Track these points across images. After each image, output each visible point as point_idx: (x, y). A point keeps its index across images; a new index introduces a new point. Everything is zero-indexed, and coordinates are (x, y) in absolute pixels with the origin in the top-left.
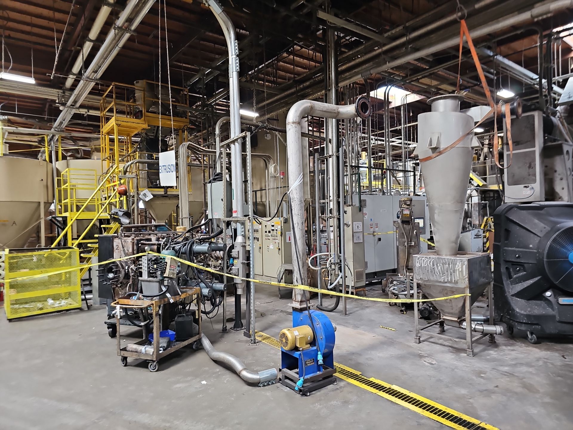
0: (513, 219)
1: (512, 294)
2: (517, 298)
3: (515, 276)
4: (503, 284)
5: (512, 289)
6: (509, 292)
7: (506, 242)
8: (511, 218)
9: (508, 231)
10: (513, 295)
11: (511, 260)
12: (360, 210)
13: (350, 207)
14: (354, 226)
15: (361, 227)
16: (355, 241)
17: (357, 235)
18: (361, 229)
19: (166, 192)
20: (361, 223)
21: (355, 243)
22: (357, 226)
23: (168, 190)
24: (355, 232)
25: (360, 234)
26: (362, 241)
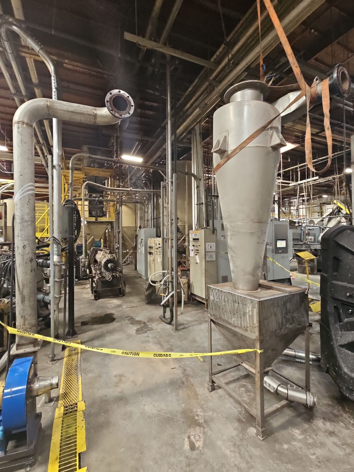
0: (344, 245)
1: (340, 343)
2: (347, 351)
3: (346, 320)
4: (329, 328)
5: (341, 337)
6: (337, 340)
7: (334, 273)
8: (341, 243)
9: (337, 260)
10: (342, 346)
11: (340, 298)
12: (213, 233)
13: (203, 230)
14: (207, 246)
15: (215, 247)
16: (207, 260)
17: (209, 254)
18: (214, 249)
19: (96, 220)
20: (214, 244)
21: (207, 261)
22: (210, 246)
23: (98, 218)
24: (207, 252)
25: (213, 253)
26: (214, 259)
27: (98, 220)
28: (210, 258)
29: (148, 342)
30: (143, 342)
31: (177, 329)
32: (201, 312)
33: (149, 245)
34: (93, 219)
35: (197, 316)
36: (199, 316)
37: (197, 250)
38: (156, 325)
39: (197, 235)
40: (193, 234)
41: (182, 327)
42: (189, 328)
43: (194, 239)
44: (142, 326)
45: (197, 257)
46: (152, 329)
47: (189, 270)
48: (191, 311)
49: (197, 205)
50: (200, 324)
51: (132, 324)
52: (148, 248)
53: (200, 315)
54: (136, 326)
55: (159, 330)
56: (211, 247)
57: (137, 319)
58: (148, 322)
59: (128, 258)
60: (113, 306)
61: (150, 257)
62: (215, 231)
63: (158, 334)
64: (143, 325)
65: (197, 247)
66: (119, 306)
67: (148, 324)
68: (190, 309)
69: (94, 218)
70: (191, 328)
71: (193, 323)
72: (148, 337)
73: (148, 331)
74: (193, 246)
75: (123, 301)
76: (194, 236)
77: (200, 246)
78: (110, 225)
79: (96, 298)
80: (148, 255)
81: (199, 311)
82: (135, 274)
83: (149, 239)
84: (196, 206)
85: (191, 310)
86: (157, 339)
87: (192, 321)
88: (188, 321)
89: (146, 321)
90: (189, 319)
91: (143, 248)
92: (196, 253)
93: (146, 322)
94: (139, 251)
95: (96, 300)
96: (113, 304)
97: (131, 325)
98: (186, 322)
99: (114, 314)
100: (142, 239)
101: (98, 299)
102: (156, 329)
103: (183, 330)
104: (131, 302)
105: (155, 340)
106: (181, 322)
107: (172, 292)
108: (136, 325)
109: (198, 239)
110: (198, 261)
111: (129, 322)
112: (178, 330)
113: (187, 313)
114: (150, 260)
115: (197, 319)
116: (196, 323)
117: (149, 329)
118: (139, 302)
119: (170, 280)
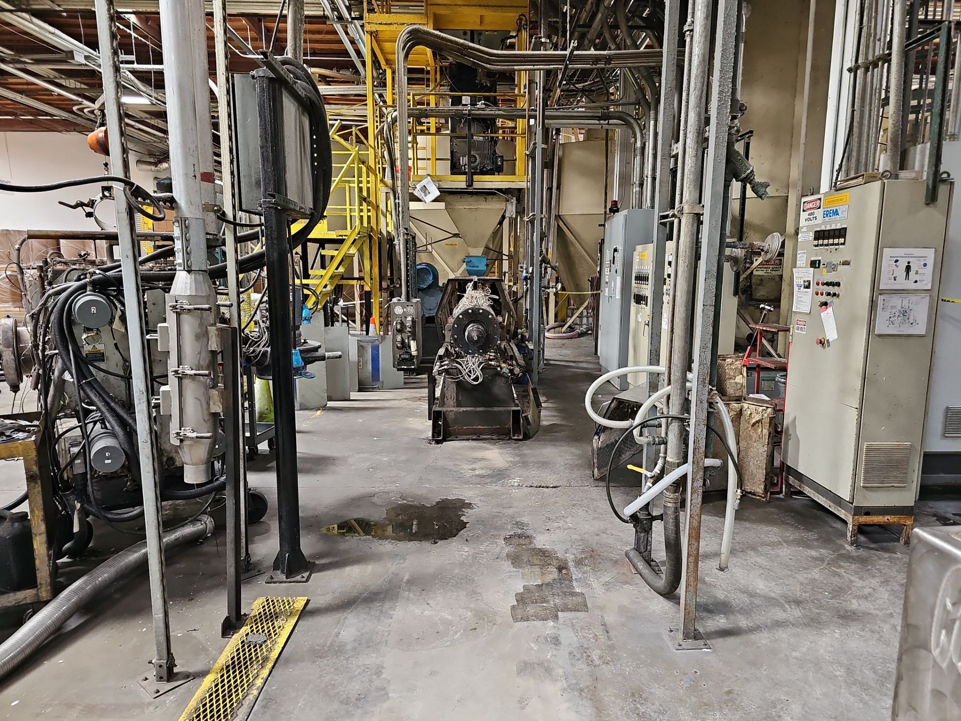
12: (932, 197)
13: (877, 185)
14: (886, 263)
15: (930, 267)
16: (882, 327)
17: (897, 302)
18: (925, 278)
19: (470, 183)
20: (930, 255)
21: (880, 336)
22: (903, 265)
23: (475, 177)
24: (882, 292)
25: (914, 298)
26: (921, 328)
27: (476, 185)
28: (897, 321)
29: (546, 669)
30: (525, 668)
31: (690, 634)
32: (822, 560)
33: (636, 269)
34: (460, 182)
35: (801, 577)
36: (813, 580)
37: (828, 284)
38: (606, 584)
39: (836, 213)
40: (819, 213)
41: (720, 622)
42: (753, 637)
43: (820, 235)
44: (549, 578)
45: (828, 315)
46: (583, 607)
47: (783, 369)
48: (772, 545)
49: (853, 70)
50: (813, 623)
51: (515, 560)
52: (633, 281)
53: (815, 574)
54: (523, 576)
55: (611, 619)
56: (908, 268)
57: (541, 541)
58: (579, 563)
59: (581, 316)
60: (477, 472)
61: (637, 313)
62: (943, 189)
63: (602, 638)
64: (552, 574)
65: (833, 268)
66: (499, 475)
67: (575, 573)
68: (770, 533)
69: (463, 177)
70: (763, 639)
71: (779, 615)
72: (556, 641)
73: (566, 609)
74: (814, 264)
75: (517, 459)
76: (820, 219)
77: (846, 263)
78: (514, 200)
79: (439, 435)
80: (633, 304)
81: (814, 553)
82: (590, 366)
83: (639, 248)
84: (847, 77)
85: (775, 539)
86: (590, 663)
87: (771, 601)
88: (752, 595)
89: (570, 557)
90: (761, 585)
91: (619, 279)
92: (824, 298)
93: (571, 564)
94: (605, 292)
95: (438, 442)
96: (483, 463)
97: (507, 566)
98: (745, 598)
99: (469, 506)
100: (615, 250)
101: (444, 440)
102: (602, 608)
103: (719, 642)
104: (544, 465)
105: (582, 666)
106: (721, 595)
107: (679, 465)
108: (527, 570)
109: (841, 233)
110: (831, 334)
111: (508, 549)
112: (697, 636)
113: (754, 549)
114: (637, 322)
115: (797, 592)
116: (795, 613)
117: (570, 600)
118: (572, 468)
119: (675, 410)
